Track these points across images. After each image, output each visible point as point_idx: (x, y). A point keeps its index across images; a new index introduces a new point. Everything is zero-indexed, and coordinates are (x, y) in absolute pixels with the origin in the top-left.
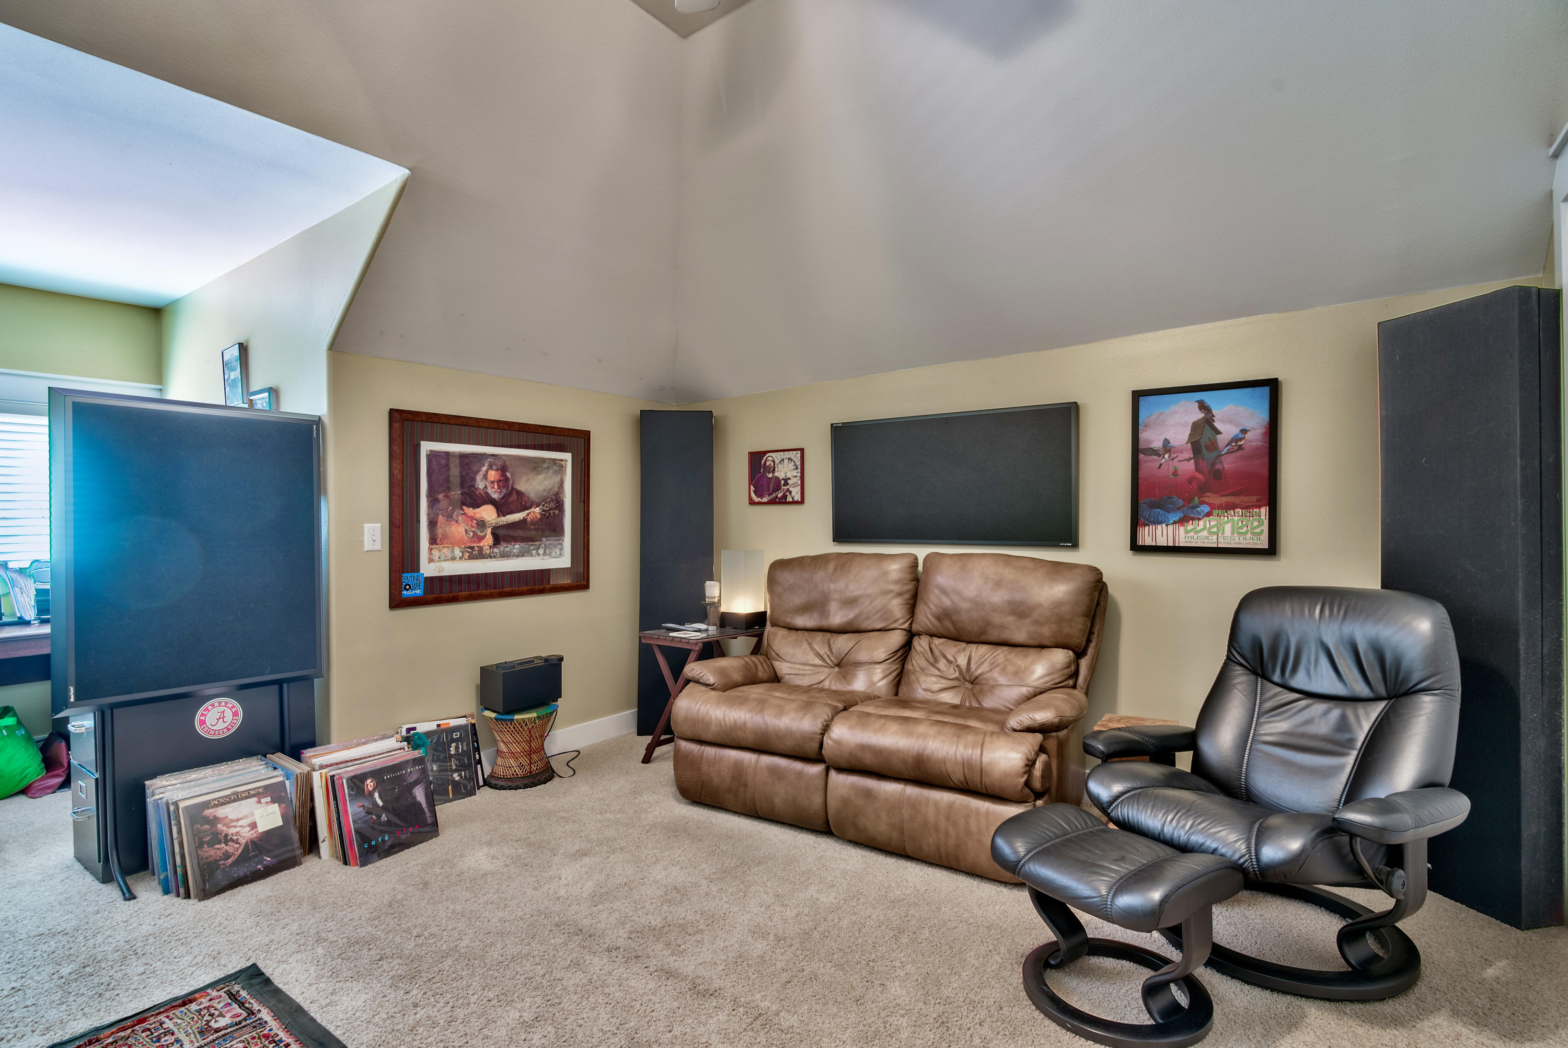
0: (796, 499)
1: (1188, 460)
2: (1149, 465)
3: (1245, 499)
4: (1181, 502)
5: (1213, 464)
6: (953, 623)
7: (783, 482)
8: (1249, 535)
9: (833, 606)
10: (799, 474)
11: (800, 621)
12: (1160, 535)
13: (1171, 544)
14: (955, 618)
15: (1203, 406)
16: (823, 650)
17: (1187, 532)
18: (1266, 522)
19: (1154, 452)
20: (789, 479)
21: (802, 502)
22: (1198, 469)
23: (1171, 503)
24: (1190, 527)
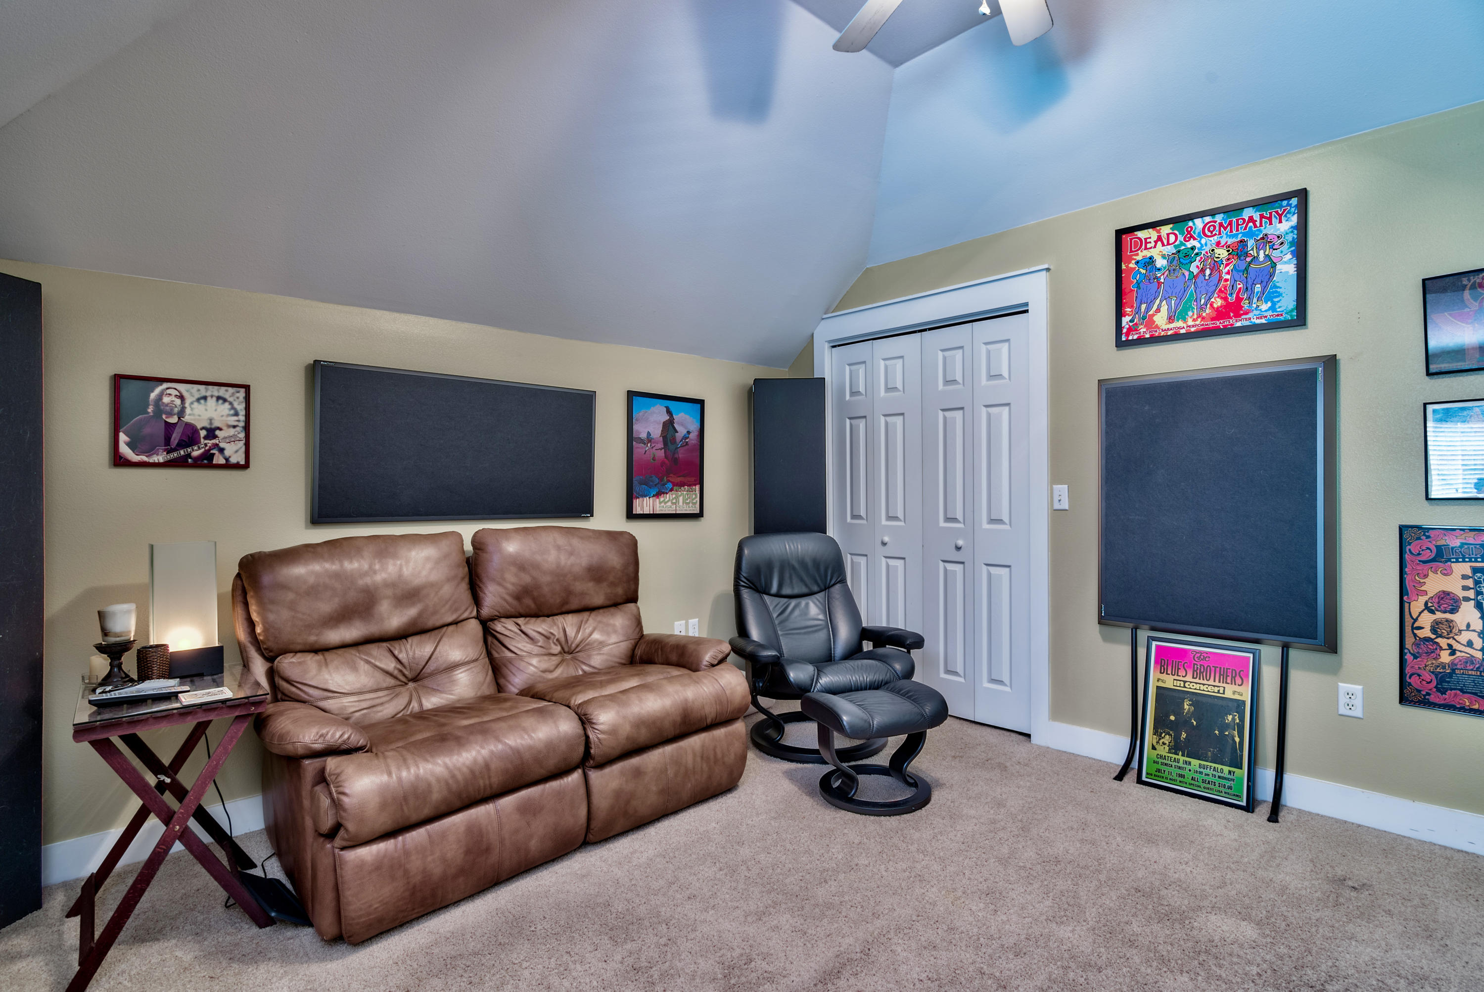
0: (233, 460)
1: (661, 449)
2: (639, 449)
3: (689, 479)
4: (657, 480)
5: (674, 454)
6: (534, 599)
7: (203, 433)
8: (691, 505)
9: (384, 607)
10: (242, 424)
11: (335, 636)
12: (644, 505)
13: (652, 512)
14: (535, 594)
15: (669, 412)
16: (390, 665)
17: (660, 503)
18: (698, 495)
19: (641, 441)
20: (220, 429)
21: (246, 466)
22: (666, 456)
23: (652, 481)
24: (662, 499)
